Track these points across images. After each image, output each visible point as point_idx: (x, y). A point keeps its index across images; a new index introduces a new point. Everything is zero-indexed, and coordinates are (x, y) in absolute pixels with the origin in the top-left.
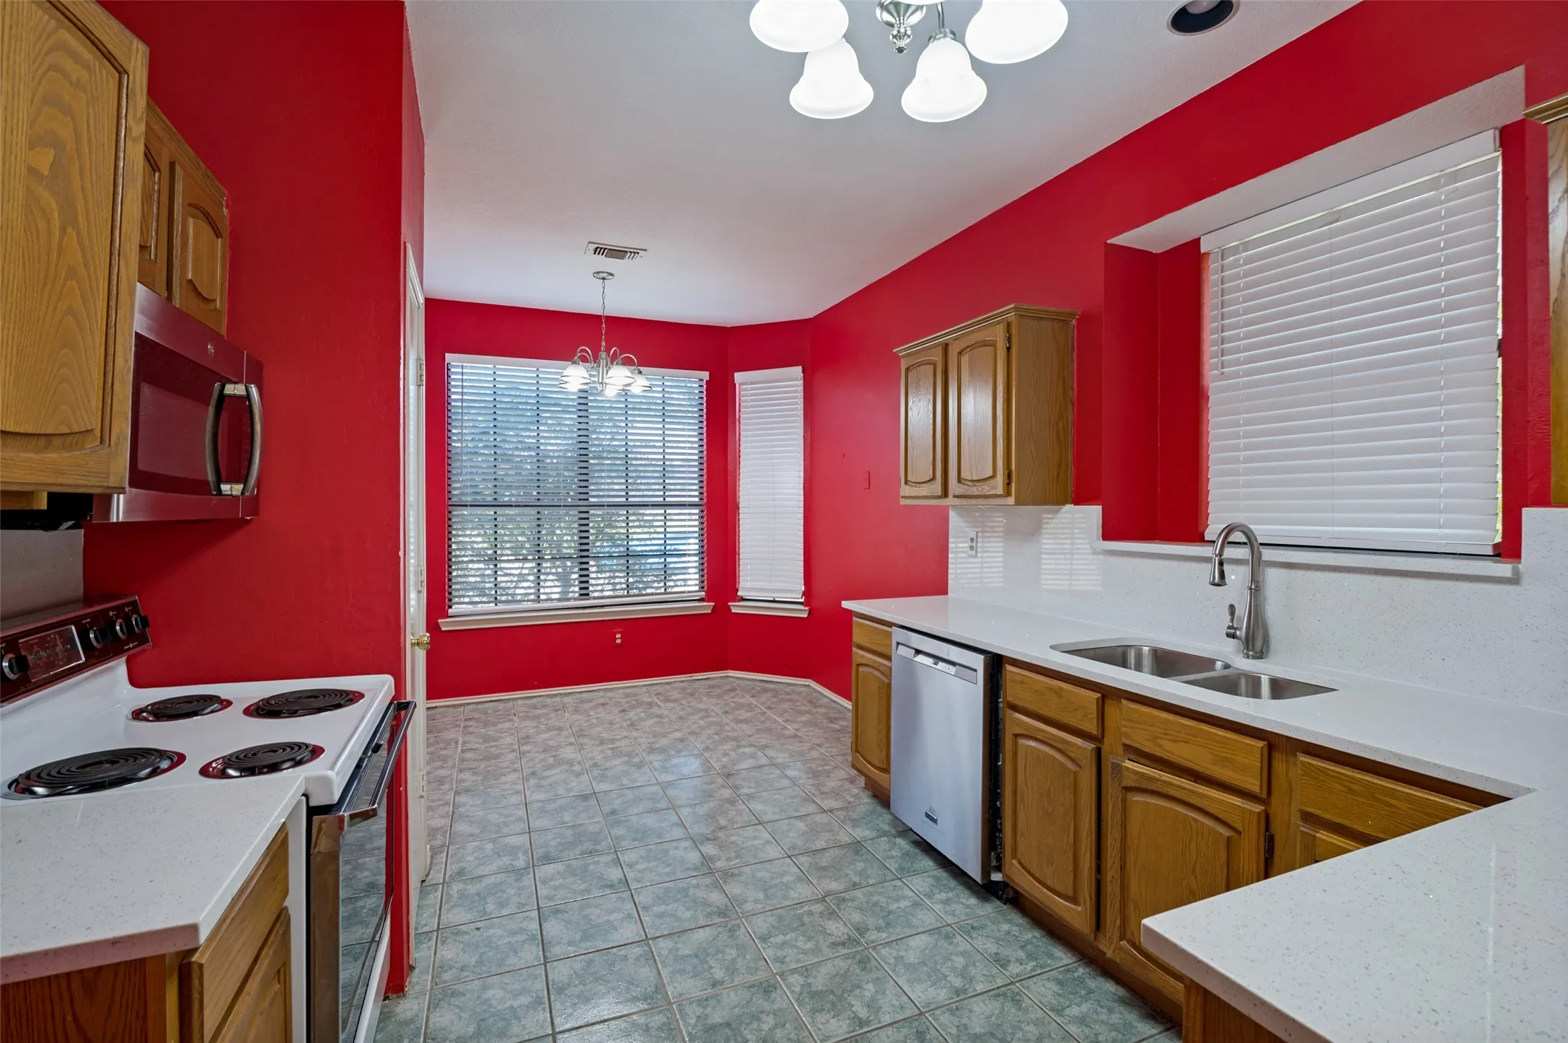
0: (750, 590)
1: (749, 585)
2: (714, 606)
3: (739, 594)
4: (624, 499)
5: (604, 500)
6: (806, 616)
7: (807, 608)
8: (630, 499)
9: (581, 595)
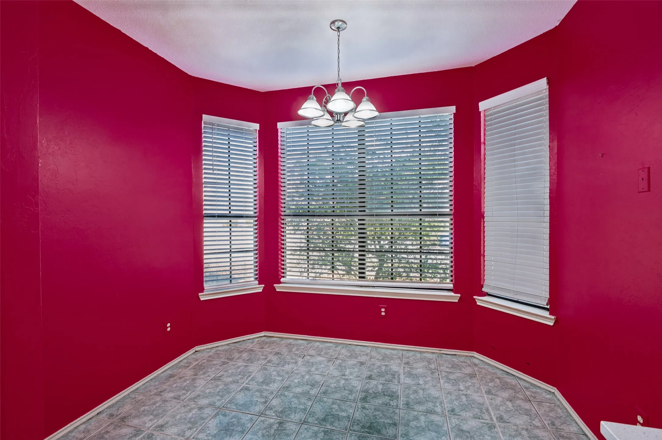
0: (494, 288)
1: (493, 283)
2: (460, 298)
3: (483, 289)
4: (418, 210)
5: (406, 210)
6: (552, 324)
7: (553, 317)
8: (423, 210)
9: (360, 277)
